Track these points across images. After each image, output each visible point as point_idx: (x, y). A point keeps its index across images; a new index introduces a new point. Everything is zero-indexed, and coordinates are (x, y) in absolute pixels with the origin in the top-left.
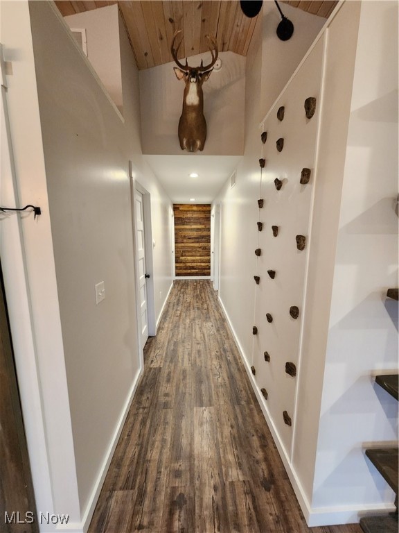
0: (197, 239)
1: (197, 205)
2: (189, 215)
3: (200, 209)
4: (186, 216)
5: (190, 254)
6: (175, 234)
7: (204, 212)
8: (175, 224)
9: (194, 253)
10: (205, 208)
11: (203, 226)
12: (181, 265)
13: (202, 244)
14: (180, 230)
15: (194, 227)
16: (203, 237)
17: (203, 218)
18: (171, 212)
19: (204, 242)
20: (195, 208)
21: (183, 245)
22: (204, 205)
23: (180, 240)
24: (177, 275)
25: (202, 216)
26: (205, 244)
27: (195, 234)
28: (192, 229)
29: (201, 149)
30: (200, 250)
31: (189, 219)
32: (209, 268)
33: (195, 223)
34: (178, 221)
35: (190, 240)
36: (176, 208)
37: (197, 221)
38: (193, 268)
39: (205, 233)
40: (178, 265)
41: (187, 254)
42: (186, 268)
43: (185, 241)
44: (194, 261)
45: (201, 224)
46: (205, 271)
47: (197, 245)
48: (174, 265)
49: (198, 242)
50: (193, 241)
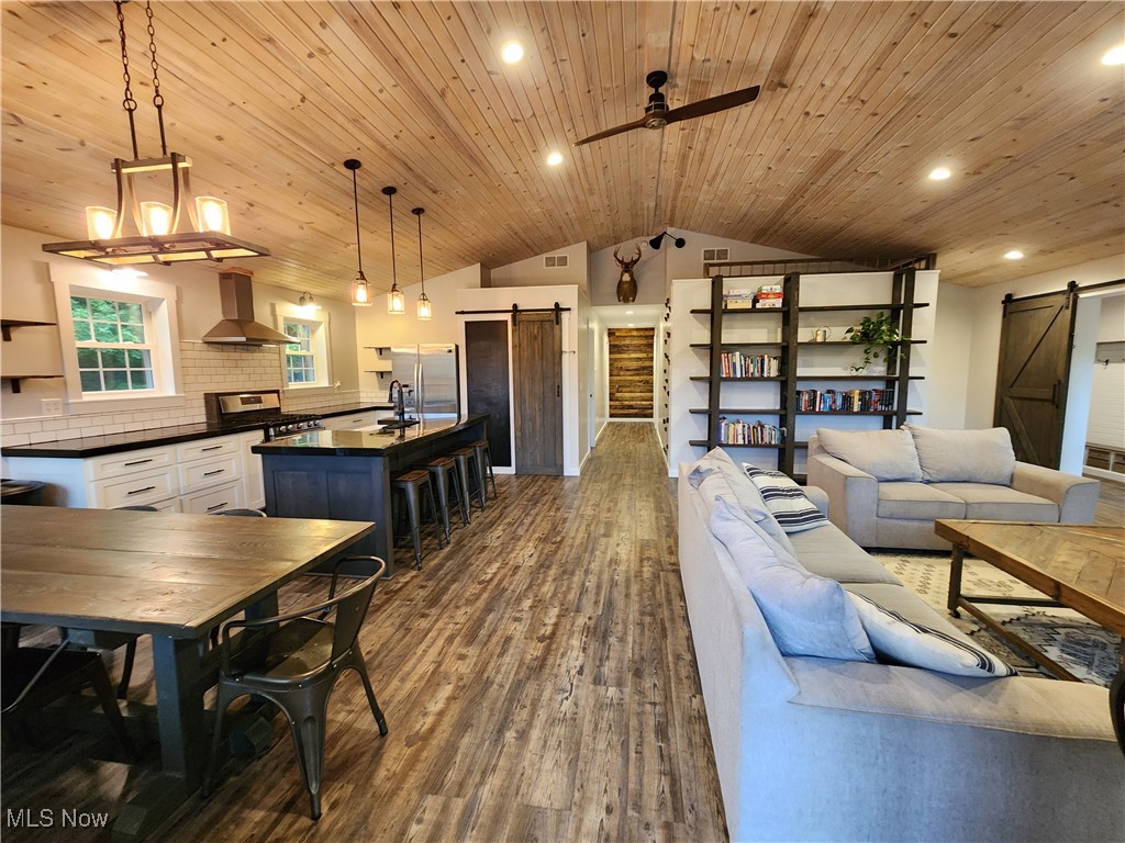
0: (638, 371)
1: (637, 330)
2: (627, 342)
3: (642, 333)
4: (623, 343)
5: (628, 389)
6: (610, 365)
7: (646, 337)
8: (610, 353)
9: (632, 389)
10: (647, 333)
11: (645, 355)
12: (617, 403)
13: (642, 378)
14: (616, 360)
15: (633, 356)
16: (644, 368)
17: (645, 345)
18: (606, 339)
19: (646, 374)
20: (635, 333)
21: (619, 378)
22: (646, 329)
23: (615, 372)
24: (612, 416)
25: (645, 342)
26: (648, 378)
27: (635, 365)
28: (630, 358)
29: (633, 301)
30: (641, 384)
31: (627, 346)
32: (652, 409)
33: (635, 352)
34: (614, 349)
35: (629, 373)
36: (611, 333)
37: (638, 348)
38: (631, 407)
39: (647, 364)
40: (612, 403)
41: (624, 390)
42: (623, 407)
43: (622, 373)
44: (632, 399)
45: (641, 351)
46: (646, 412)
47: (637, 378)
48: (607, 403)
49: (638, 375)
50: (632, 373)
